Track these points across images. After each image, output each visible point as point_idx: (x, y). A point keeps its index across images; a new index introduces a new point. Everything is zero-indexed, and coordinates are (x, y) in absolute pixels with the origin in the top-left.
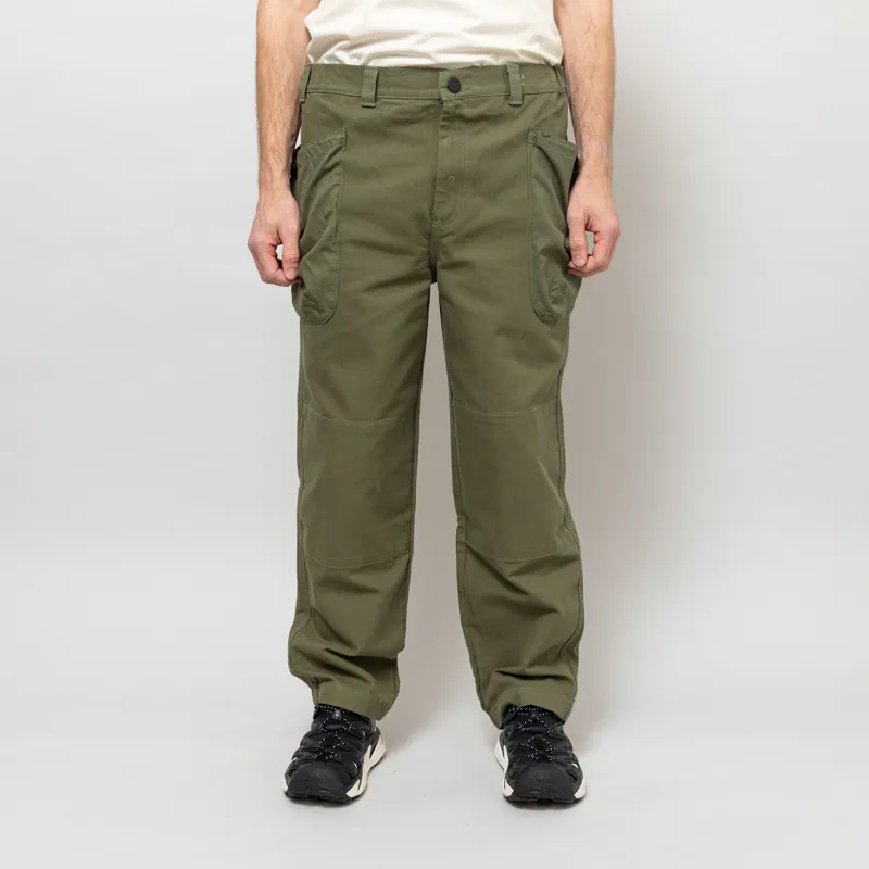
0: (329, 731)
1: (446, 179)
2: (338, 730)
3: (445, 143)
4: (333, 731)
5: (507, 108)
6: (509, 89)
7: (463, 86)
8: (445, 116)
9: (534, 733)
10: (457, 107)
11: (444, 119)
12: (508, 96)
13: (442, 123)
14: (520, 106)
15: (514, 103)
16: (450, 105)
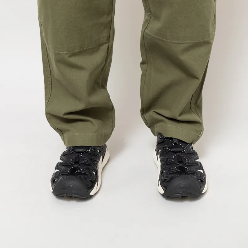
0: (77, 152)
2: (83, 152)
4: (80, 153)
9: (176, 152)
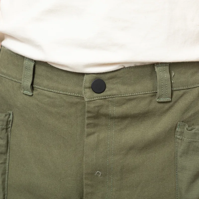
1: (93, 174)
3: (92, 139)
5: (154, 105)
6: (155, 88)
7: (109, 86)
8: (90, 115)
10: (101, 106)
11: (88, 118)
12: (154, 95)
13: (87, 121)
14: (169, 102)
15: (162, 100)
16: (92, 105)
